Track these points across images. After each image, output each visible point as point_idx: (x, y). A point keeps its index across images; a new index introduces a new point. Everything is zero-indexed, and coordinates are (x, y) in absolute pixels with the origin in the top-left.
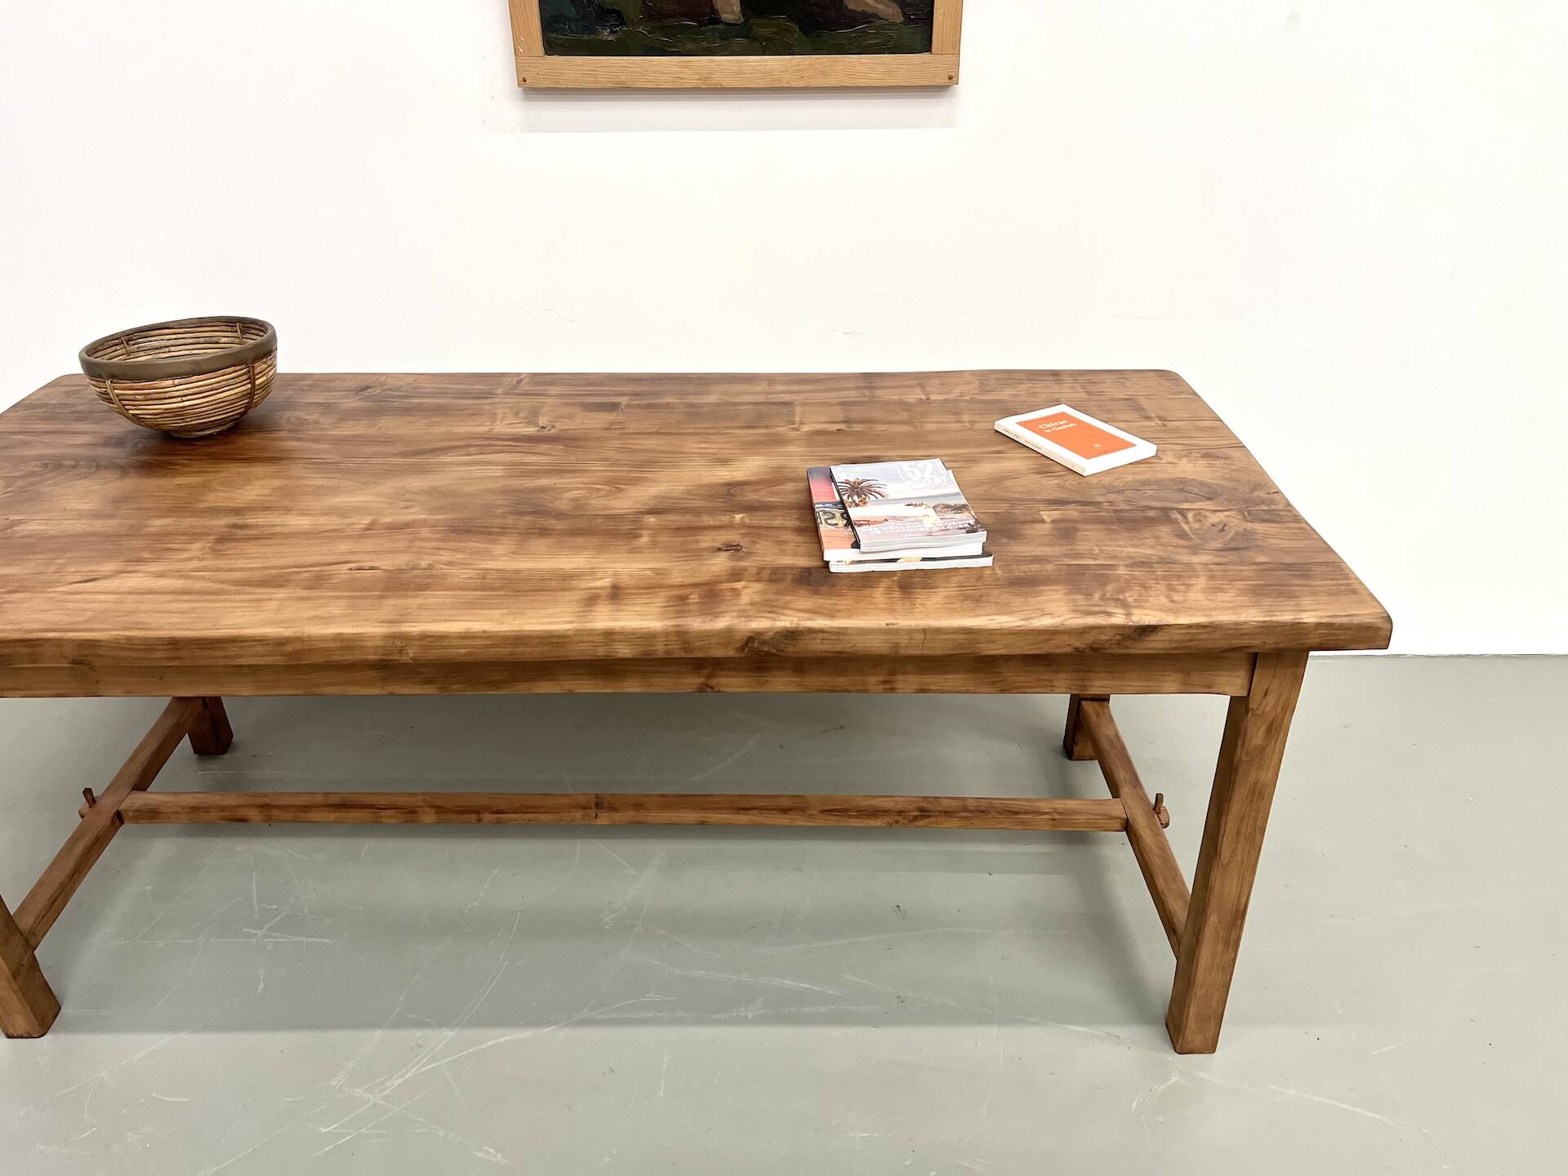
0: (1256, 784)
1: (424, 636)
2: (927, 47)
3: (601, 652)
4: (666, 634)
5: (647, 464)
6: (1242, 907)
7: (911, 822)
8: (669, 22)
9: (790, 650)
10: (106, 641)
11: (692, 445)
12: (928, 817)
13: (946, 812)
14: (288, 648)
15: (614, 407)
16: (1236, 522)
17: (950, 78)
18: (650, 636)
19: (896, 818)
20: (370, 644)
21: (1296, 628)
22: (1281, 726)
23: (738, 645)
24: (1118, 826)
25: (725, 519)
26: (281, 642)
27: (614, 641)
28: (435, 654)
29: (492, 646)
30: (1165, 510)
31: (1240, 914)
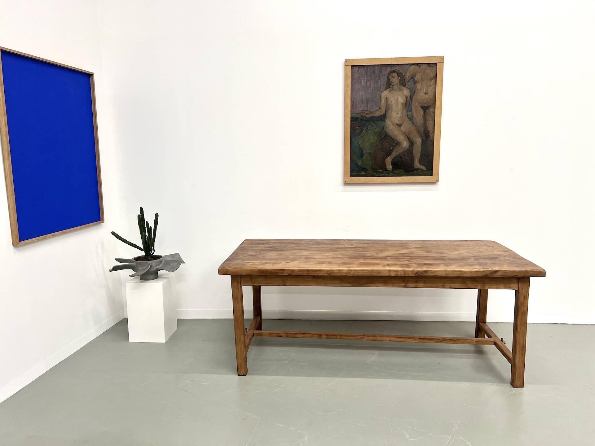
0: (523, 311)
1: (355, 270)
2: (432, 175)
3: (388, 274)
4: (401, 271)
5: (382, 251)
6: (525, 344)
7: (441, 342)
8: (376, 170)
9: (425, 275)
10: (297, 270)
11: (389, 249)
12: (445, 340)
13: (450, 339)
14: (329, 272)
15: (369, 244)
16: (511, 259)
17: (437, 181)
18: (398, 271)
19: (438, 340)
20: (344, 271)
21: (526, 272)
22: (526, 297)
23: (415, 274)
24: (493, 344)
25: (404, 257)
26: (328, 271)
27: (390, 272)
28: (356, 274)
29: (367, 272)
30: (496, 258)
31: (524, 346)
